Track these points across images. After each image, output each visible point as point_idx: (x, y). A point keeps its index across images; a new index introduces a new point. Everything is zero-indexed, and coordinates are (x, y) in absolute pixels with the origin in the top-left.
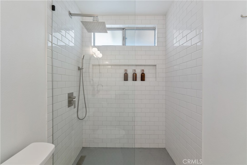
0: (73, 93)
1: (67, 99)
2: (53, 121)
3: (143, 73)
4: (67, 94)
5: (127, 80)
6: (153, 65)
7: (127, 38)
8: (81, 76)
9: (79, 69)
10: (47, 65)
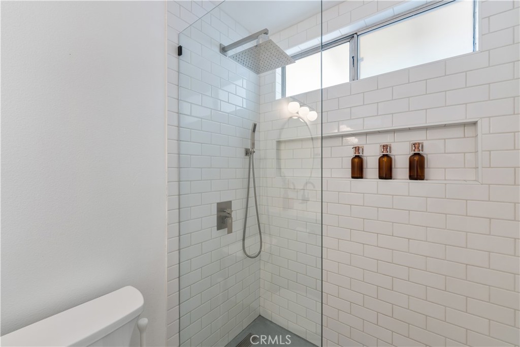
0: (230, 202)
1: (215, 212)
2: (179, 252)
3: (418, 154)
4: (216, 204)
5: (361, 177)
6: (464, 125)
7: (362, 59)
8: (251, 167)
9: (248, 153)
10: (168, 153)
